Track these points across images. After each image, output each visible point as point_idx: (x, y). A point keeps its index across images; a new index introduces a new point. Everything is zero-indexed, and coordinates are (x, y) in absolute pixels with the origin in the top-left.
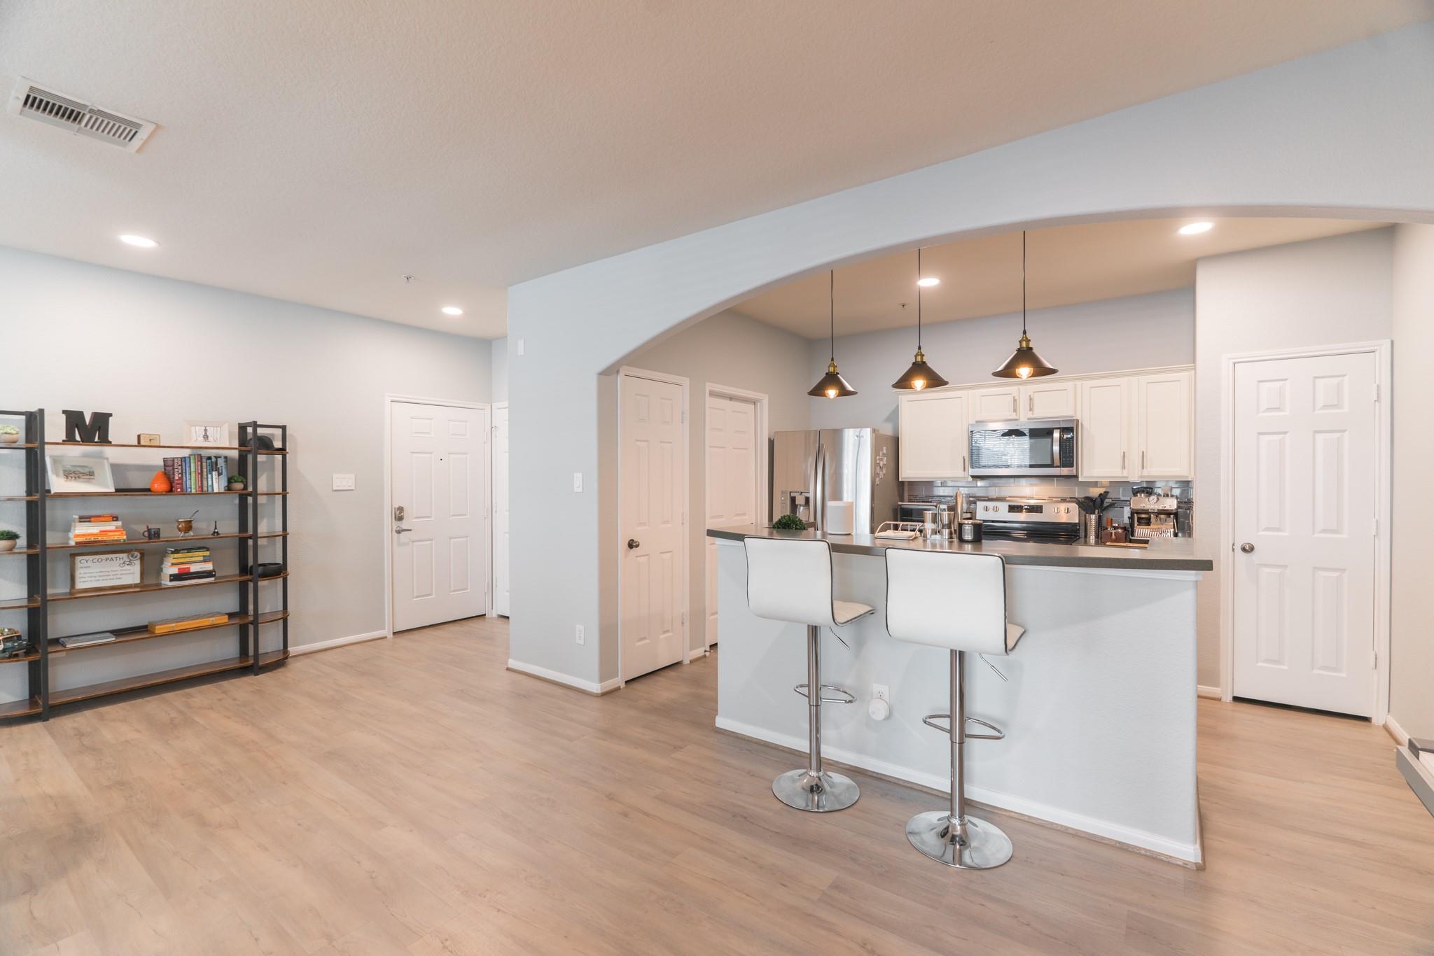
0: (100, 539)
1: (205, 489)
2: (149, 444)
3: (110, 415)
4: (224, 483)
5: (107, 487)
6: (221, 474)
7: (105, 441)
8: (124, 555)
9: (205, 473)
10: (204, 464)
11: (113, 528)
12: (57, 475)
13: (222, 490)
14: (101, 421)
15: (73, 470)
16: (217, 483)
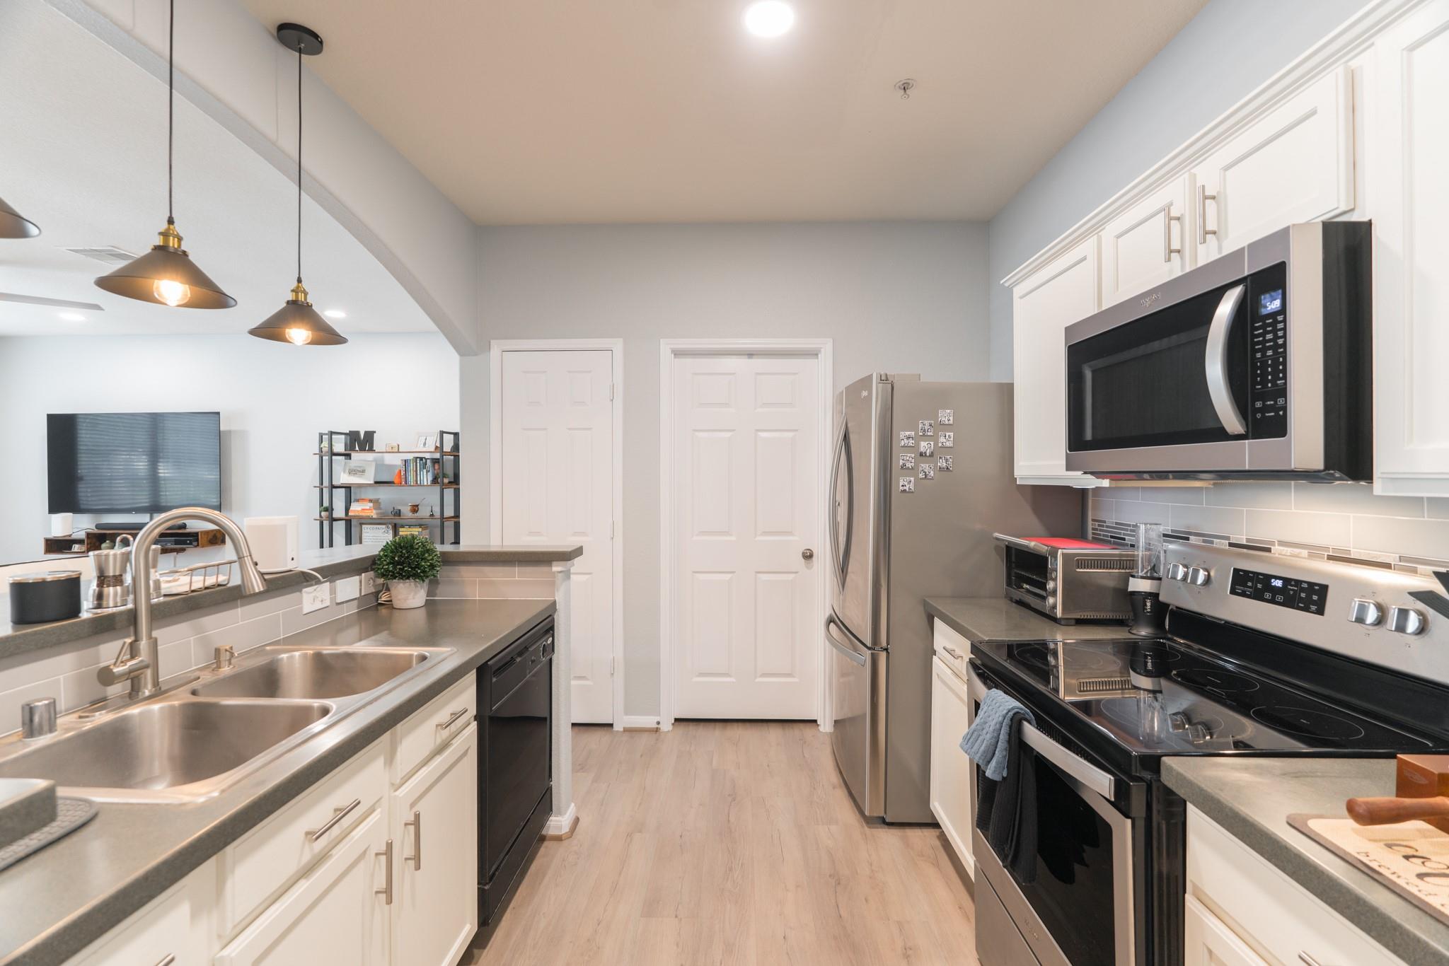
0: (361, 514)
1: (419, 482)
2: (391, 451)
3: (375, 432)
4: (430, 478)
5: (370, 480)
6: (429, 471)
7: (371, 450)
8: (384, 526)
9: (418, 471)
10: (418, 464)
11: (368, 508)
12: (344, 472)
13: (429, 484)
14: (370, 435)
15: (355, 468)
16: (426, 478)
